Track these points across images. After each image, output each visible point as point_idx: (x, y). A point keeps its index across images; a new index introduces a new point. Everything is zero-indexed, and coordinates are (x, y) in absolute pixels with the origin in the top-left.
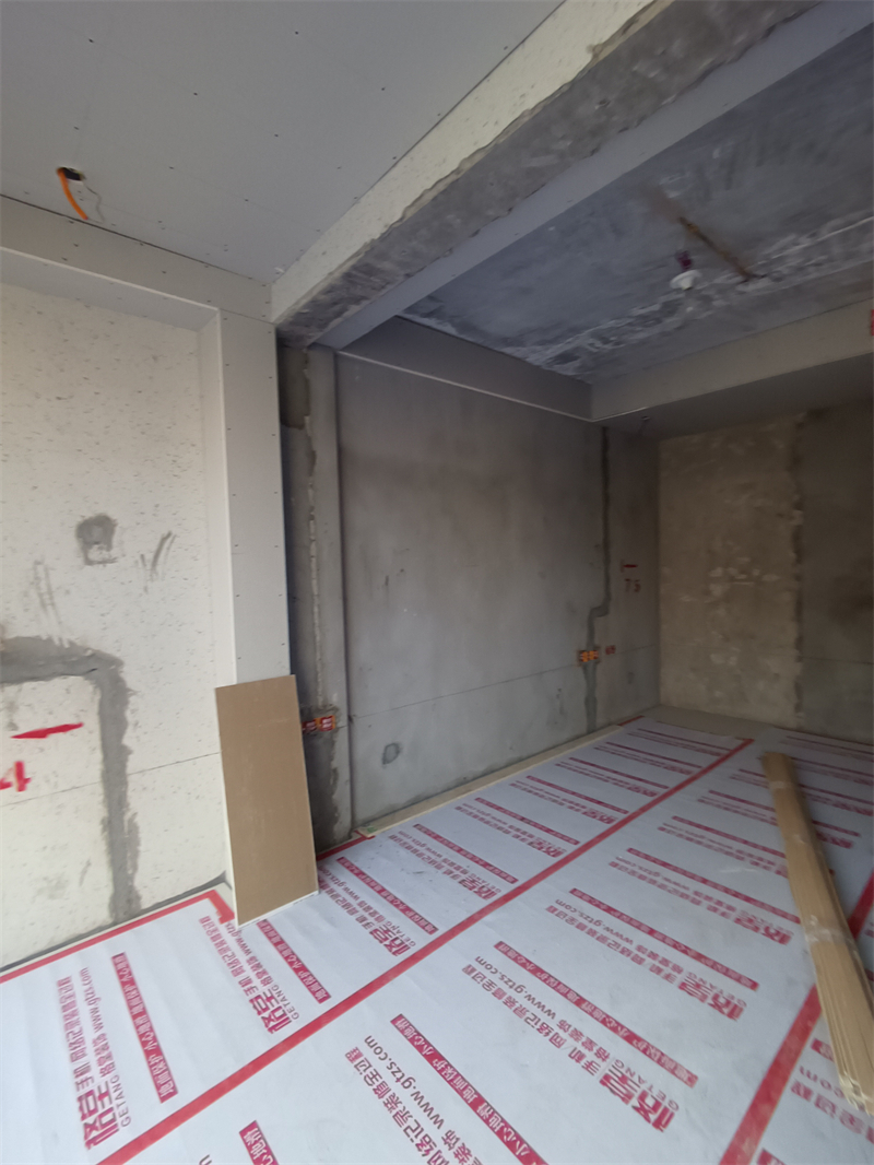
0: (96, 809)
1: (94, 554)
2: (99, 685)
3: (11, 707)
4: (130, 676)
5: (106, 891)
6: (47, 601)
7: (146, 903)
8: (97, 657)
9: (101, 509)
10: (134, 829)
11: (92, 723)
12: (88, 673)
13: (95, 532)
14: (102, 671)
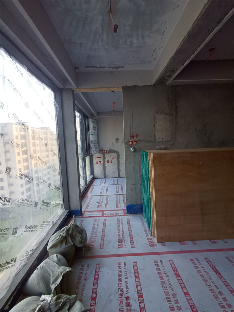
0: (117, 166)
1: (117, 142)
2: (117, 154)
3: (111, 155)
4: (120, 154)
5: (118, 174)
6: (113, 146)
7: (121, 177)
8: (117, 151)
9: (118, 137)
10: (120, 169)
11: (117, 158)
12: (116, 153)
13: (117, 139)
14: (117, 153)
